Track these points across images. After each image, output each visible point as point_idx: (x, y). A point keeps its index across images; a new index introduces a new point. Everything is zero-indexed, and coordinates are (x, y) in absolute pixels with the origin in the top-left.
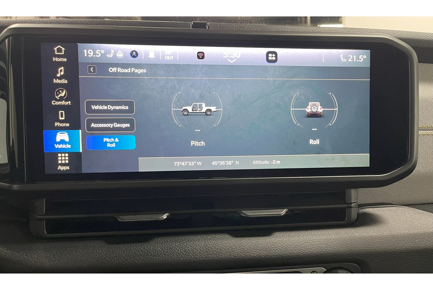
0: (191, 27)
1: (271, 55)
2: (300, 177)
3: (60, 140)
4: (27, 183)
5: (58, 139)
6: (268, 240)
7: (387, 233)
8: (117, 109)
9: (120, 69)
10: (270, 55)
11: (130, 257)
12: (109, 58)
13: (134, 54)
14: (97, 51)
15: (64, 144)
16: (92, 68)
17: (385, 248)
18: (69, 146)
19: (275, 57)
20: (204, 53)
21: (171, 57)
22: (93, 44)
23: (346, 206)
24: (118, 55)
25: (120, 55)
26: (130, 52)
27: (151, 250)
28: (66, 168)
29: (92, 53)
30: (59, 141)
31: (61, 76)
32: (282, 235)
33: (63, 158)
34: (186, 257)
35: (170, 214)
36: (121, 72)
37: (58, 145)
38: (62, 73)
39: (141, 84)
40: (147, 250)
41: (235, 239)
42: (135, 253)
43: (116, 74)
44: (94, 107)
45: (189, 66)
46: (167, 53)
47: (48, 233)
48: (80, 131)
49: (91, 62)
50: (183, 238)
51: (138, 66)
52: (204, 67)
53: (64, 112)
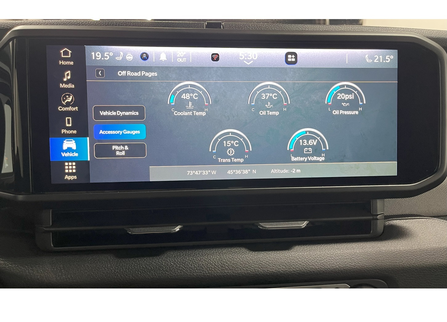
0: (205, 27)
1: (291, 56)
2: (322, 186)
3: (67, 148)
4: (33, 193)
5: (65, 147)
6: (287, 254)
7: (416, 247)
8: (127, 114)
9: (130, 72)
10: (289, 56)
11: (140, 272)
12: (118, 61)
13: (145, 56)
14: (106, 53)
15: (71, 153)
16: (100, 71)
17: (414, 263)
18: (76, 155)
19: (294, 58)
20: (218, 55)
21: (183, 59)
22: (102, 46)
23: (372, 217)
24: (127, 58)
25: (129, 58)
26: (140, 55)
27: (163, 265)
28: (73, 177)
29: (100, 56)
30: (66, 150)
31: (68, 80)
32: (303, 249)
33: (70, 168)
34: (200, 272)
35: (183, 226)
36: (131, 76)
37: (64, 153)
38: (69, 77)
39: (152, 88)
40: (159, 264)
41: (252, 253)
42: (146, 268)
43: (126, 77)
44: (103, 113)
45: (203, 68)
46: (180, 55)
47: (54, 246)
48: (88, 138)
49: (99, 65)
50: (197, 252)
51: (149, 69)
52: (219, 70)
53: (71, 118)
